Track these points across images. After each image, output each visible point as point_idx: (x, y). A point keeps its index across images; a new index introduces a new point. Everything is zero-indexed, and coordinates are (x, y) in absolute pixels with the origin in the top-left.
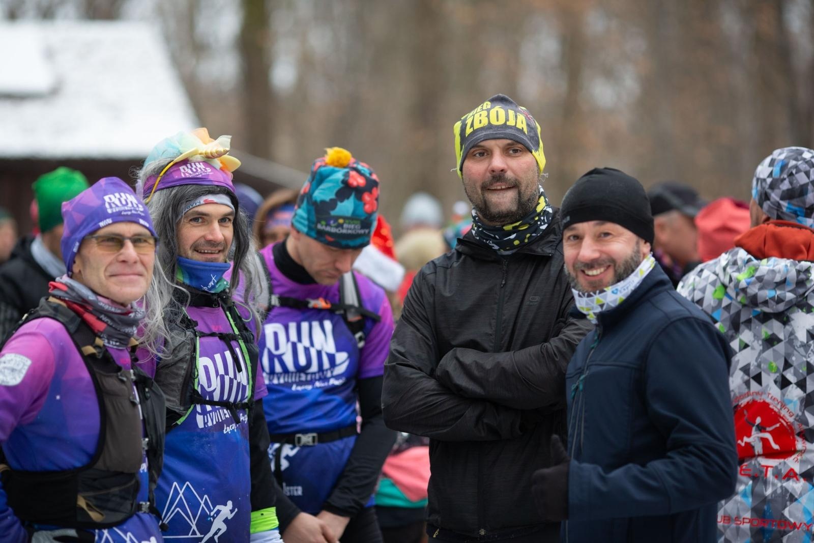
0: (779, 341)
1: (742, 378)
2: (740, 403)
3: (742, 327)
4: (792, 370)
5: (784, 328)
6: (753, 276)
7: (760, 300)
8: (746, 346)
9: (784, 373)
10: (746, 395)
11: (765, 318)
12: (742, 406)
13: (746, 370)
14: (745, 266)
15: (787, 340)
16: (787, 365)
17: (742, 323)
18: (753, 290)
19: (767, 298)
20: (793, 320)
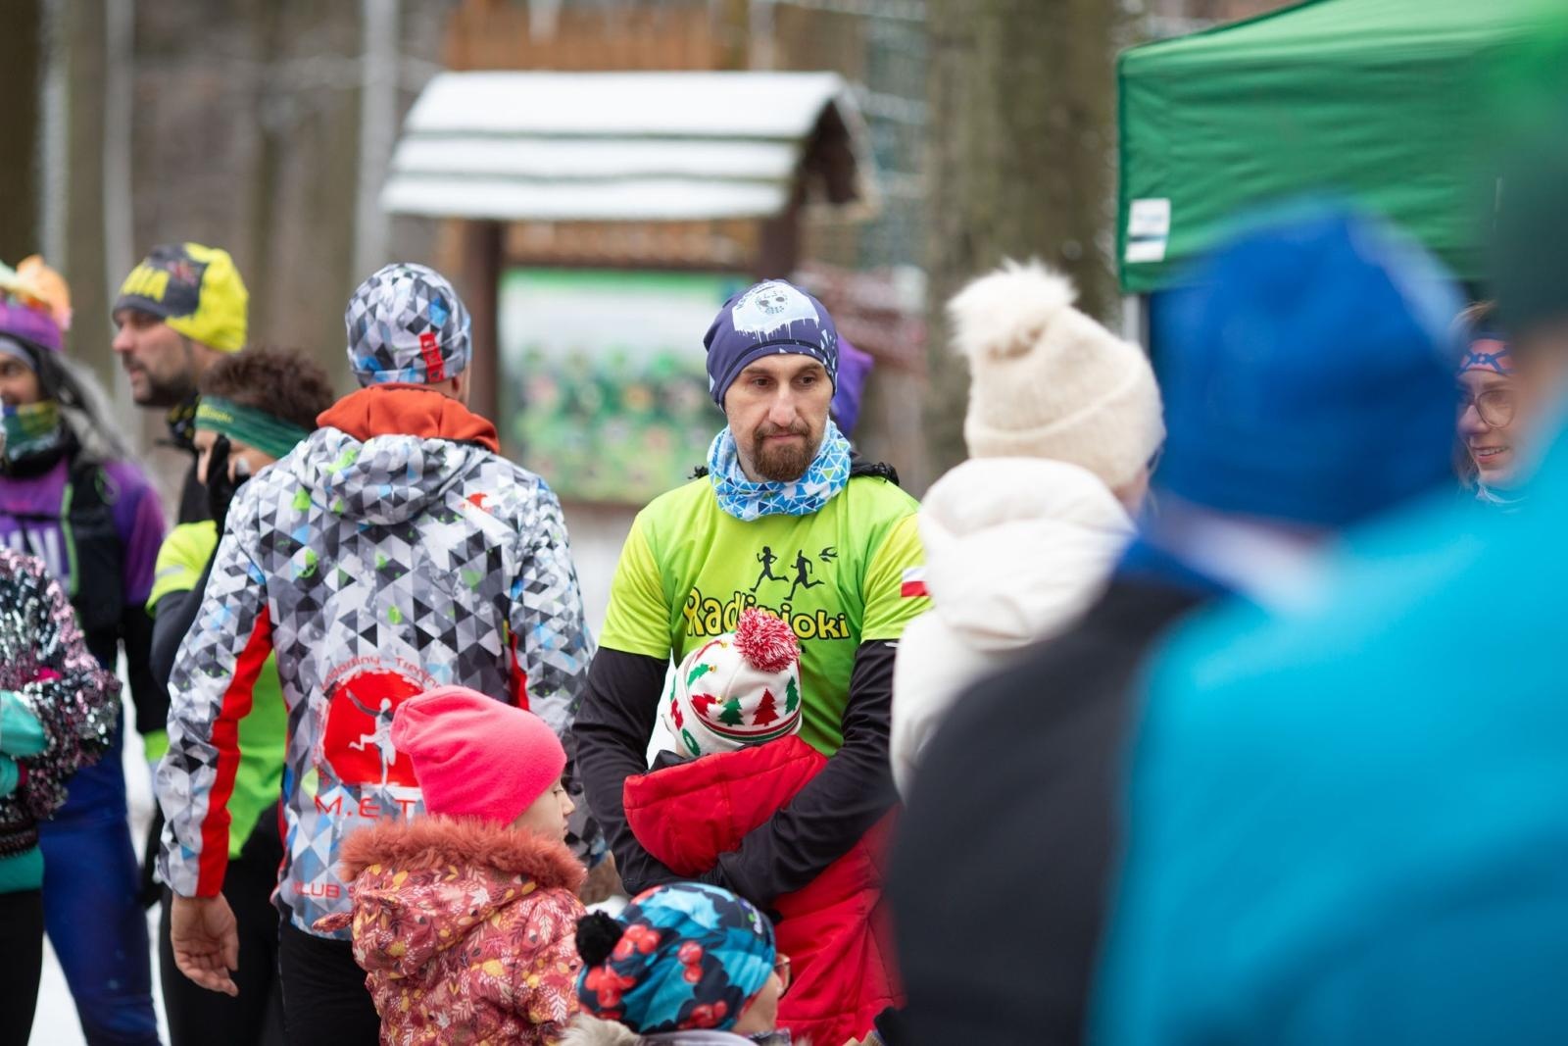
0: (404, 570)
1: (344, 634)
2: (339, 680)
3: (343, 550)
4: (431, 616)
5: (412, 549)
6: (353, 464)
7: (367, 503)
8: (350, 580)
9: (419, 624)
10: (351, 664)
11: (378, 534)
12: (344, 683)
13: (351, 621)
14: (339, 451)
15: (416, 569)
16: (421, 609)
17: (343, 544)
18: (353, 487)
19: (379, 498)
20: (424, 535)
